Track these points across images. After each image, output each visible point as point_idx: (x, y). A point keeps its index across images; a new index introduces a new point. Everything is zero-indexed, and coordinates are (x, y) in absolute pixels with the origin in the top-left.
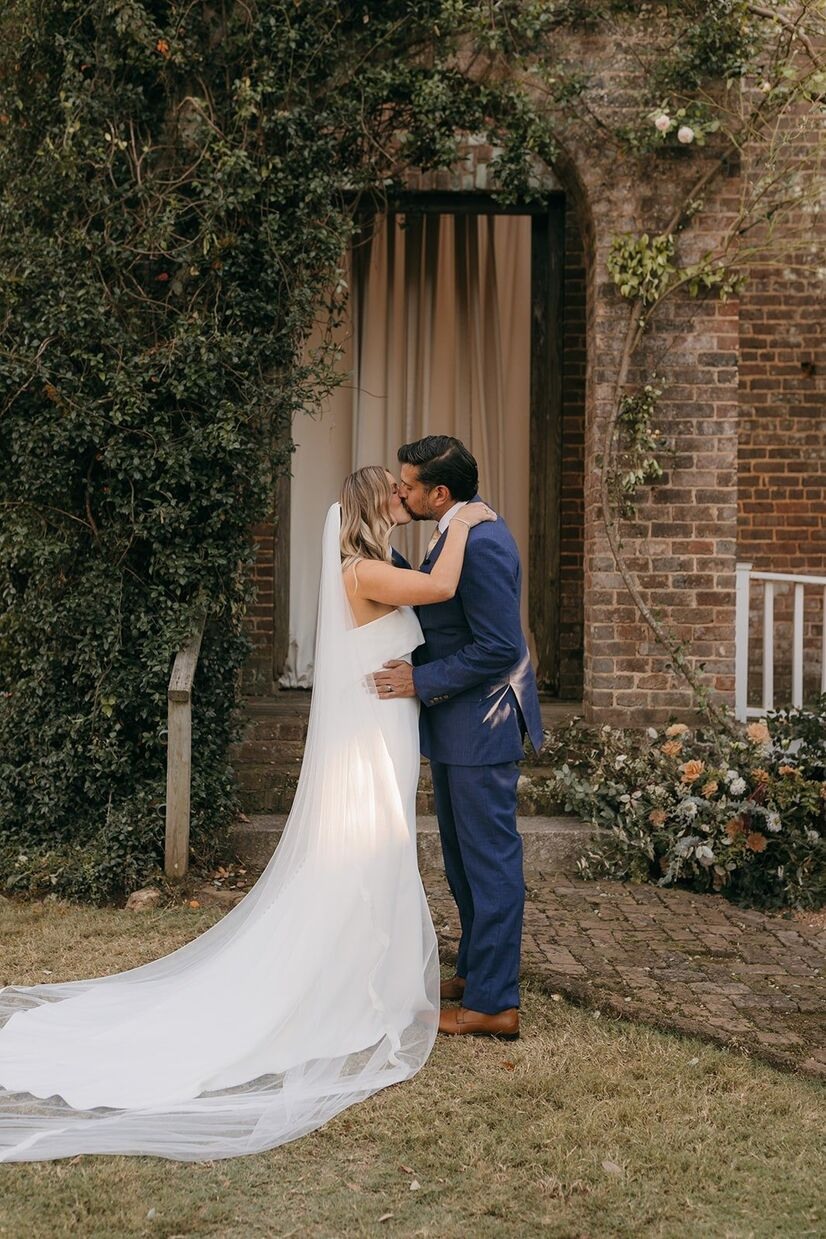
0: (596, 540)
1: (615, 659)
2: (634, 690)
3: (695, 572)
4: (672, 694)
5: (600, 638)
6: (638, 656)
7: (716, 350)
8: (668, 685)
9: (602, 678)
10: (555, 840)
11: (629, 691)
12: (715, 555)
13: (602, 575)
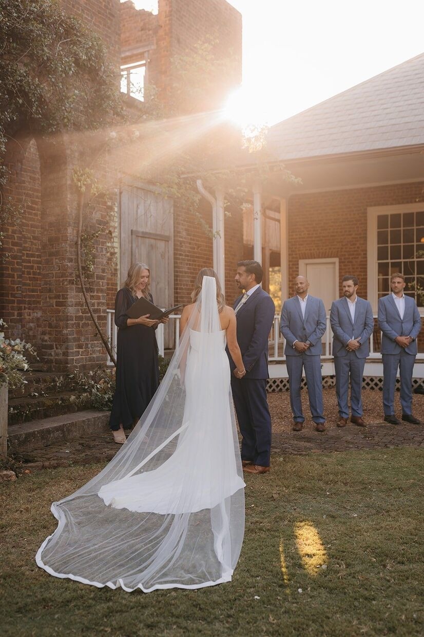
0: (69, 293)
1: (74, 344)
2: (80, 356)
3: (96, 307)
4: (90, 357)
5: (70, 335)
6: (81, 342)
7: (100, 219)
8: (89, 353)
9: (70, 352)
10: (103, 418)
11: (78, 357)
12: (101, 301)
13: (70, 308)
